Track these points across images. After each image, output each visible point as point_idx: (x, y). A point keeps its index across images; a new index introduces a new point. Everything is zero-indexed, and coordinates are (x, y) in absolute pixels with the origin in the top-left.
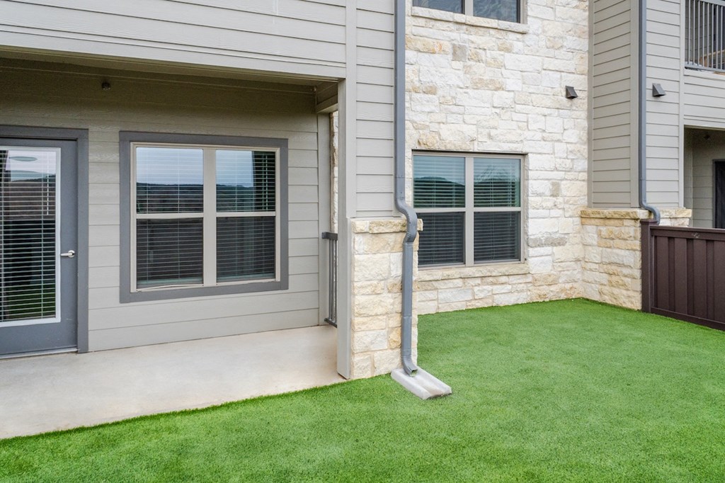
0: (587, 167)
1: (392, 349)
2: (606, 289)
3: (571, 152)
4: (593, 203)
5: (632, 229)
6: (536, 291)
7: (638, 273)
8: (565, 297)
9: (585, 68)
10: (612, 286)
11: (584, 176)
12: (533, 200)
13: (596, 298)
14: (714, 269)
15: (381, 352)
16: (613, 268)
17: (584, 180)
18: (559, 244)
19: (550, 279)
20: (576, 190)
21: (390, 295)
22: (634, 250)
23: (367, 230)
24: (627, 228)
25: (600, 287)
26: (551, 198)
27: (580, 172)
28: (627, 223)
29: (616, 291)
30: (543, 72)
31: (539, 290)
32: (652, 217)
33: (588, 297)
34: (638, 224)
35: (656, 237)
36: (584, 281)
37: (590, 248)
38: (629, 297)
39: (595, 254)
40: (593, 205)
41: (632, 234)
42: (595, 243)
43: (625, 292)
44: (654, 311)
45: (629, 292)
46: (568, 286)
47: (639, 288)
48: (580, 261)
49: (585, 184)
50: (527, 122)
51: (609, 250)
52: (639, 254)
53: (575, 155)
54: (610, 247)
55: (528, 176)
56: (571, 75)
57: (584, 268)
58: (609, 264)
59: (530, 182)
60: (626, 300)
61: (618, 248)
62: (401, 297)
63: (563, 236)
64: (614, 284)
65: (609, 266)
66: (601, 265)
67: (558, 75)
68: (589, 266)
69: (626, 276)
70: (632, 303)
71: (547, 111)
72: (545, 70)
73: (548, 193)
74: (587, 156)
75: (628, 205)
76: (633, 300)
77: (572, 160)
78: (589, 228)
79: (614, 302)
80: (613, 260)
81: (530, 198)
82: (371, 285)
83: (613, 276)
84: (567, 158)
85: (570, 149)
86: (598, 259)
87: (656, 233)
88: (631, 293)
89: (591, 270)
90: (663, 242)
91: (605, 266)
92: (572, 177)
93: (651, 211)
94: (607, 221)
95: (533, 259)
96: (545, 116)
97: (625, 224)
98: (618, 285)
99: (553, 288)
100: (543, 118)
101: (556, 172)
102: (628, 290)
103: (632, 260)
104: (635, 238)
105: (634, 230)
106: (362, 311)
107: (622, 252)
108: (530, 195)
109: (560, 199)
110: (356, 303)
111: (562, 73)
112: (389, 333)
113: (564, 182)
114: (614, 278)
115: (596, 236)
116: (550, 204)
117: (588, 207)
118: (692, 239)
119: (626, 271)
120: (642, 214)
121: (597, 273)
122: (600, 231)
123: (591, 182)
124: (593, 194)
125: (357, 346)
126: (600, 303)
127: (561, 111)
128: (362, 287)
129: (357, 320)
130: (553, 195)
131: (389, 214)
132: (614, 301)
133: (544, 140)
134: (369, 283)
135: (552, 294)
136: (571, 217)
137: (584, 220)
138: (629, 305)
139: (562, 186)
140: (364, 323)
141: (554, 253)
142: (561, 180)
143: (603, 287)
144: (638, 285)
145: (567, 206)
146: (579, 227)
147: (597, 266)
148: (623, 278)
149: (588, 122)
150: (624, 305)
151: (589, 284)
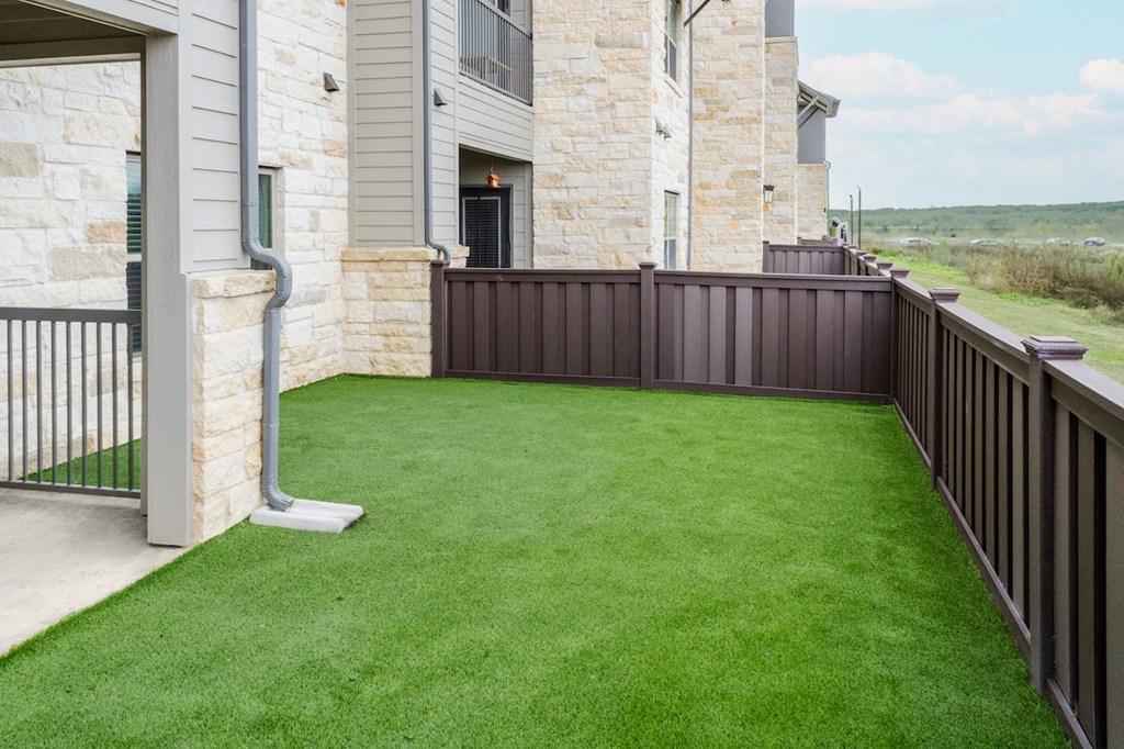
0: (347, 190)
1: (249, 479)
2: (381, 357)
3: (331, 168)
4: (356, 240)
5: (419, 274)
6: (293, 373)
7: (426, 330)
8: (326, 376)
9: (343, 50)
10: (391, 351)
11: (344, 202)
12: (290, 236)
13: (367, 370)
14: (519, 315)
15: (237, 487)
16: (393, 327)
17: (343, 209)
18: (319, 301)
19: (310, 353)
20: (336, 222)
21: (248, 394)
22: (422, 301)
23: (221, 292)
24: (412, 273)
25: (372, 355)
26: (310, 234)
27: (339, 197)
28: (411, 266)
29: (396, 357)
30: (299, 47)
31: (297, 370)
32: (442, 256)
33: (352, 372)
34: (428, 267)
35: (450, 282)
36: (346, 350)
37: (356, 303)
38: (415, 362)
39: (364, 311)
40: (357, 243)
41: (419, 280)
42: (364, 295)
43: (408, 356)
44: (449, 375)
45: (413, 356)
46: (329, 359)
47: (428, 348)
48: (340, 322)
49: (344, 214)
50: (282, 119)
51: (385, 304)
52: (428, 306)
53: (335, 172)
54: (386, 300)
55: (283, 202)
56: (328, 57)
57: (347, 333)
58: (386, 322)
59: (287, 209)
60: (410, 367)
61: (400, 300)
62: (260, 395)
63: (322, 289)
64: (393, 348)
65: (386, 326)
66: (373, 325)
67: (314, 54)
68: (354, 328)
69: (410, 336)
70: (419, 369)
71: (303, 106)
72: (300, 44)
73: (306, 227)
74: (347, 175)
75: (411, 243)
76: (421, 365)
77: (333, 179)
78: (354, 275)
79: (395, 373)
80: (392, 316)
81: (286, 234)
82: (225, 382)
83: (392, 338)
84: (327, 177)
85: (330, 164)
86: (369, 317)
87: (452, 278)
88: (417, 357)
89: (358, 333)
90: (460, 288)
91: (379, 326)
92: (332, 204)
93: (440, 250)
94: (383, 266)
95: (290, 325)
96: (301, 112)
97: (409, 267)
98: (399, 349)
99: (312, 365)
100: (299, 115)
101: (315, 196)
102: (413, 353)
103: (419, 314)
104: (423, 285)
105: (421, 276)
106: (215, 427)
107: (405, 305)
108: (287, 229)
109: (319, 236)
110: (207, 415)
111: (321, 54)
112: (247, 454)
113: (322, 211)
114: (393, 341)
115: (365, 286)
116: (309, 244)
117: (349, 246)
118: (495, 283)
119: (411, 329)
120: (432, 255)
121: (368, 337)
122: (372, 278)
123: (352, 211)
124: (357, 229)
125: (209, 485)
126: (373, 377)
127: (320, 108)
128: (215, 387)
129: (207, 443)
130: (312, 230)
131: (232, 264)
132: (394, 370)
133: (301, 149)
134: (223, 378)
135: (312, 374)
136: (331, 261)
137: (346, 265)
138: (415, 373)
139: (321, 217)
140: (216, 446)
141: (313, 314)
142: (321, 208)
143: (376, 354)
144: (427, 345)
145: (327, 245)
146: (339, 275)
147: (367, 327)
148: (407, 339)
149: (348, 127)
150: (408, 374)
151: (355, 354)
